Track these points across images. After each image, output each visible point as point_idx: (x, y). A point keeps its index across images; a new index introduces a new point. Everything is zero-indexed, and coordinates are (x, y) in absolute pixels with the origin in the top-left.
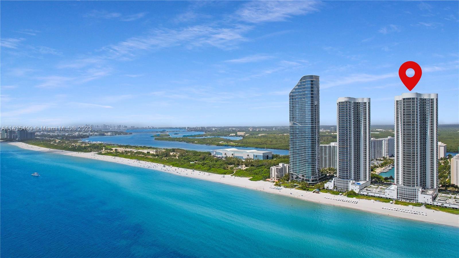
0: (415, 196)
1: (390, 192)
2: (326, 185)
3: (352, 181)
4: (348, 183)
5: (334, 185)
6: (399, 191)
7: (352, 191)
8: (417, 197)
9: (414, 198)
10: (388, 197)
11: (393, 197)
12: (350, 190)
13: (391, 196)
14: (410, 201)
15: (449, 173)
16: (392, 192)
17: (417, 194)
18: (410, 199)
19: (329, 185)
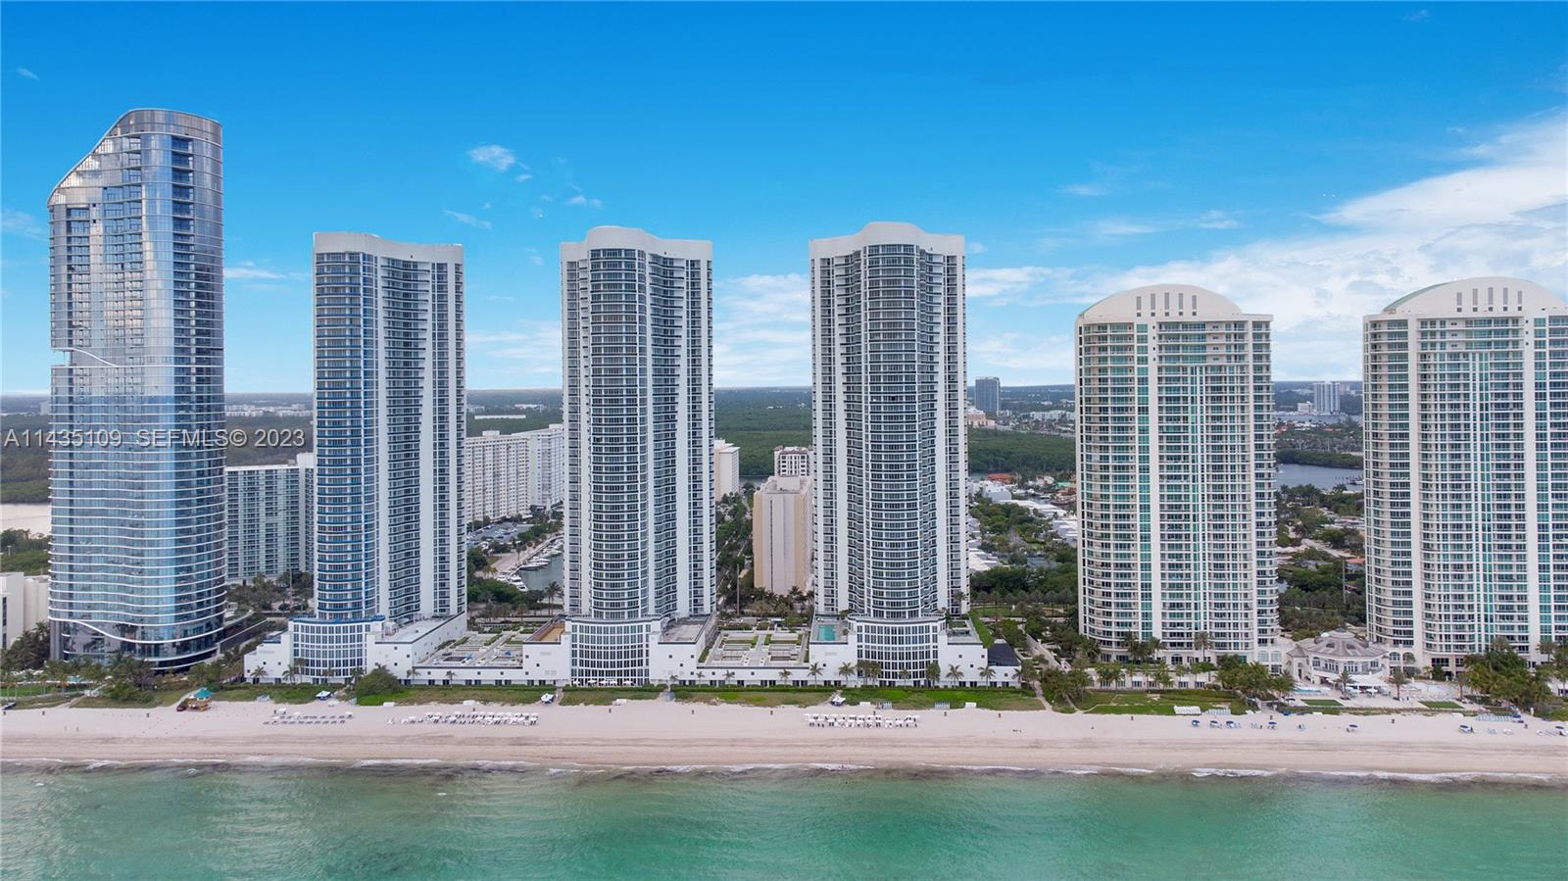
0: (638, 656)
1: (542, 653)
2: (251, 662)
3: (376, 626)
4: (360, 638)
5: (296, 653)
6: (578, 643)
7: (381, 672)
8: (644, 658)
9: (634, 664)
10: (536, 676)
11: (554, 672)
12: (370, 667)
13: (547, 672)
14: (620, 682)
15: (749, 552)
16: (550, 653)
17: (644, 646)
18: (620, 673)
19: (271, 658)
